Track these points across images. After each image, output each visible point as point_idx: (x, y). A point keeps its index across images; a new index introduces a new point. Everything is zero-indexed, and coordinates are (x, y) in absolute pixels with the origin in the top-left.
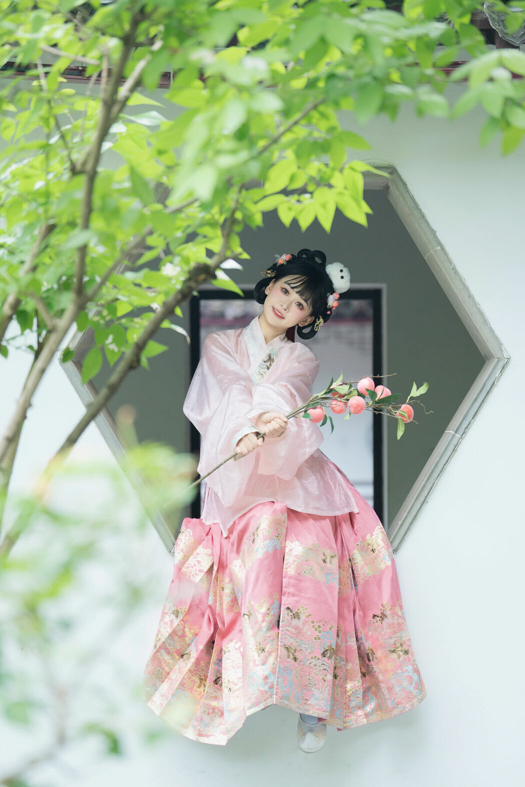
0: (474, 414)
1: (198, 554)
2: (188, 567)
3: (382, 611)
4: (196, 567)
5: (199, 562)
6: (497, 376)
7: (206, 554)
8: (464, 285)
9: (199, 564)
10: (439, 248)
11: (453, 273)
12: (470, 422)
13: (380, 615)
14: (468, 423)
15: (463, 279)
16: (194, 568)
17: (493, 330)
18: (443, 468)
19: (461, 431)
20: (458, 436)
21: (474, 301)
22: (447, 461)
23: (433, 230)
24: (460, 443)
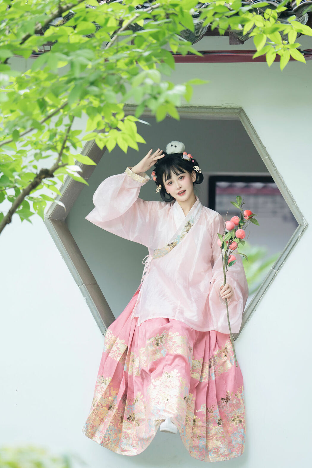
0: (285, 258)
1: (117, 343)
2: (112, 352)
3: (227, 396)
4: (117, 352)
5: (118, 348)
6: (299, 235)
7: (122, 343)
8: (282, 181)
9: (118, 349)
10: (267, 157)
11: (275, 173)
12: (282, 263)
13: (226, 398)
14: (281, 263)
15: (281, 177)
16: (116, 352)
17: (298, 208)
18: (266, 290)
19: (277, 268)
20: (275, 271)
21: (287, 190)
22: (268, 286)
23: (264, 147)
24: (276, 275)
